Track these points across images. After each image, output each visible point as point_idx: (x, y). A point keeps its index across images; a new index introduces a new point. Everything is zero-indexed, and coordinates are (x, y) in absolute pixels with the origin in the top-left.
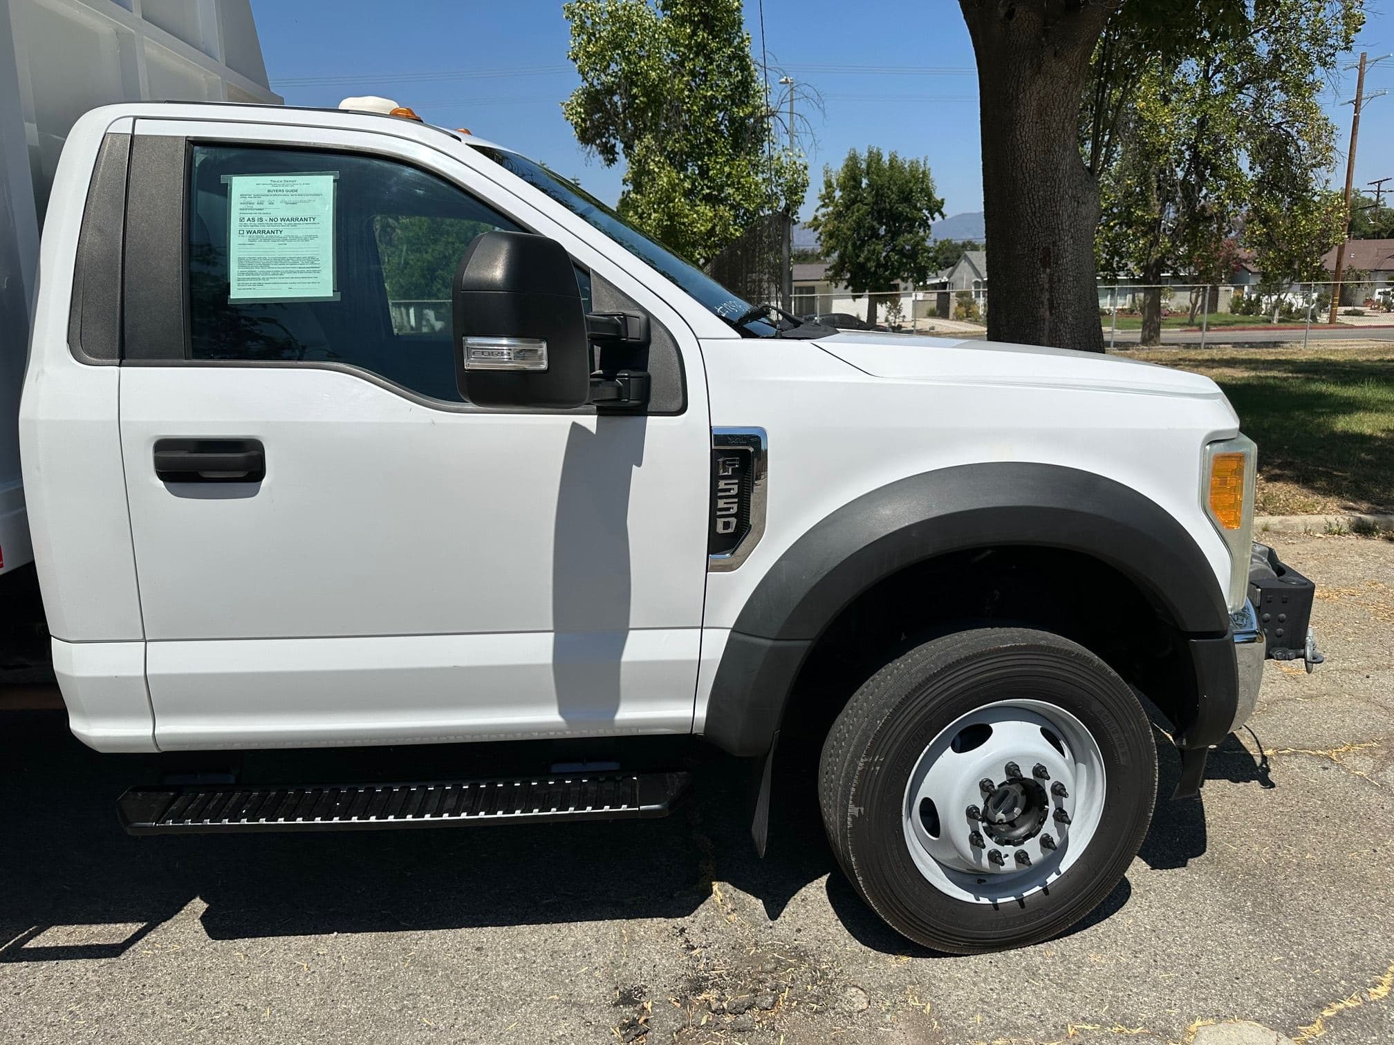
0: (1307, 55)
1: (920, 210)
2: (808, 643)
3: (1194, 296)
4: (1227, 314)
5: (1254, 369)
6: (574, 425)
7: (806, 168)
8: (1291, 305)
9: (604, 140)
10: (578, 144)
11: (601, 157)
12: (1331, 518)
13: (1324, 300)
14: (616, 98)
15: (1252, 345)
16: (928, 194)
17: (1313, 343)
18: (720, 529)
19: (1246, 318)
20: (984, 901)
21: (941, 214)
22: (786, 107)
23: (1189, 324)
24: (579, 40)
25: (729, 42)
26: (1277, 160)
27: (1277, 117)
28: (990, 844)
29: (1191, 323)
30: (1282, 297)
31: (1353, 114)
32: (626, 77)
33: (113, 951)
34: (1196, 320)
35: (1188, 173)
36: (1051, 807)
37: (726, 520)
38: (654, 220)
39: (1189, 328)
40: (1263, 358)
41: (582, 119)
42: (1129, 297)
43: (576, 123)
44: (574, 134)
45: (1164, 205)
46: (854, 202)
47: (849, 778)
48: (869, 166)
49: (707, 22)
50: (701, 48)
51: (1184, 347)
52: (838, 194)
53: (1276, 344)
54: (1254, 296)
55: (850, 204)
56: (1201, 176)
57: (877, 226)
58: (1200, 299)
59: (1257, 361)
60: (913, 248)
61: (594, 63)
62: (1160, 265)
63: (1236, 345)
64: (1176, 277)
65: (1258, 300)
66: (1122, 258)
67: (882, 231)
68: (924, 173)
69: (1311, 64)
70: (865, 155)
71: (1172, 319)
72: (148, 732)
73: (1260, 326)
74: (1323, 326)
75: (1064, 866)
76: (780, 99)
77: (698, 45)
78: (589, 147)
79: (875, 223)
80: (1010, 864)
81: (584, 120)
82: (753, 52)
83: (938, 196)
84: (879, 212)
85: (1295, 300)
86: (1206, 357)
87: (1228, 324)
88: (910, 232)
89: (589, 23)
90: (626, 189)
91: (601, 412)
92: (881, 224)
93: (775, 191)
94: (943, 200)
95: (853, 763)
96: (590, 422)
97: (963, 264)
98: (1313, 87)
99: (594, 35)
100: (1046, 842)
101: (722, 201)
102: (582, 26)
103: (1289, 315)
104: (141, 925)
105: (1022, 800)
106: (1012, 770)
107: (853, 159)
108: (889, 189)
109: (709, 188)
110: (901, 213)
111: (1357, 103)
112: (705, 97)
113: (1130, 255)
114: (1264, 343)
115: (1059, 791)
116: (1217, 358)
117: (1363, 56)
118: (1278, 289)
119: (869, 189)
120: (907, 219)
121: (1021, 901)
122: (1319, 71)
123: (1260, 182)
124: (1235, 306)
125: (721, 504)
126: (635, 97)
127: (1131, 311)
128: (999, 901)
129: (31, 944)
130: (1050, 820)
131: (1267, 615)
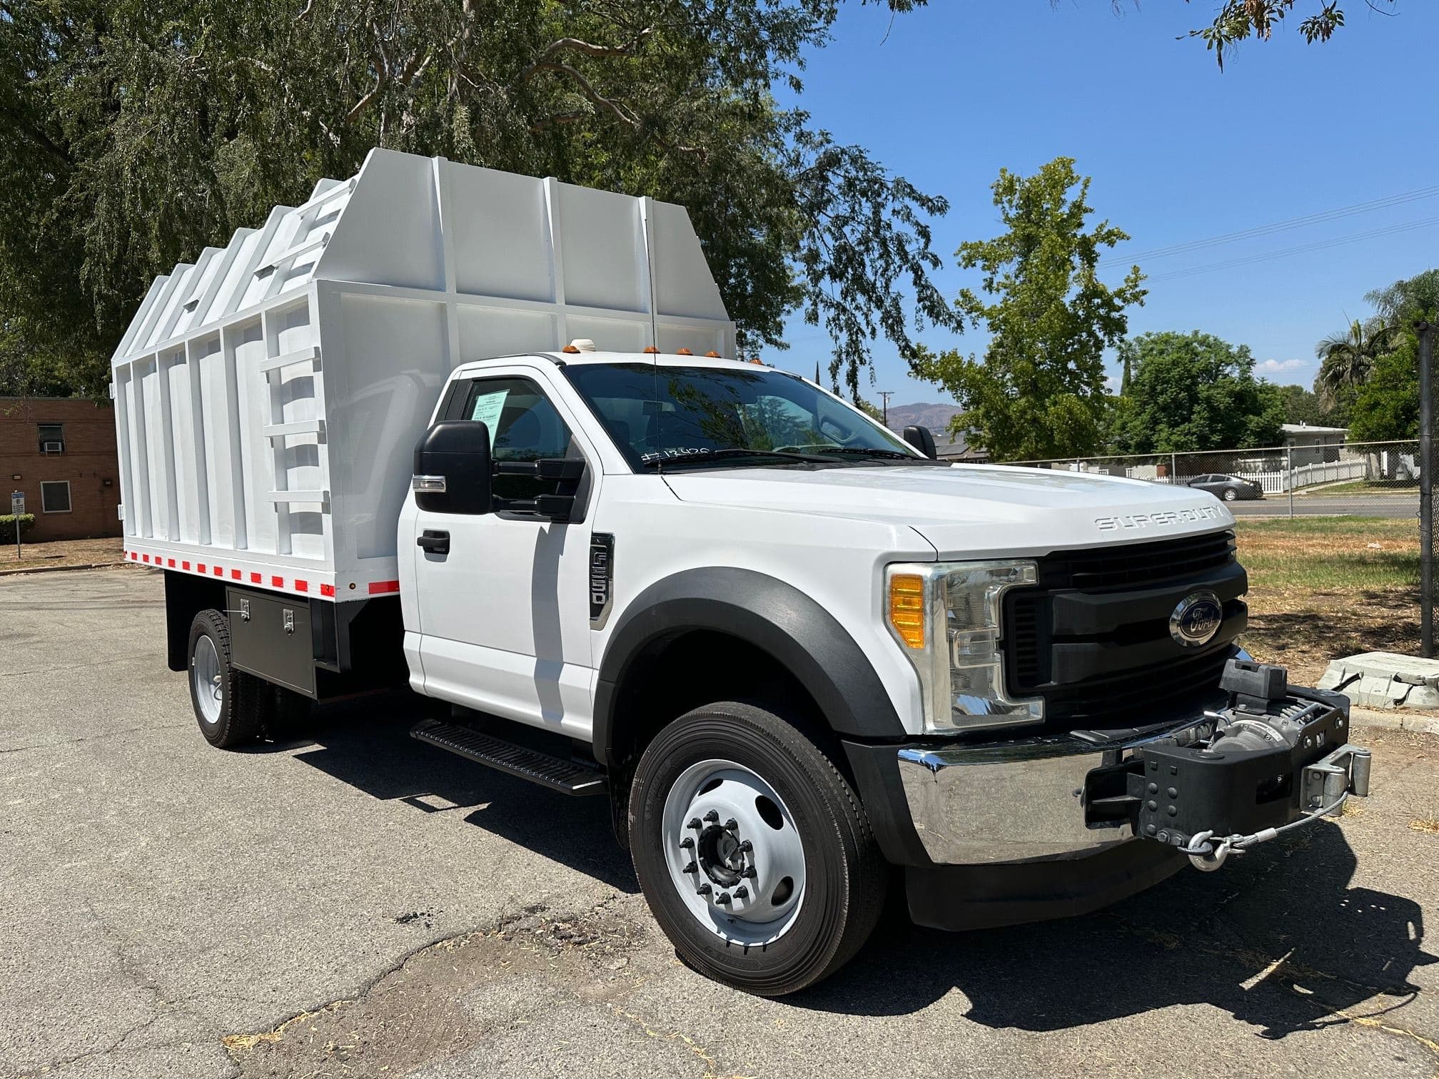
2: (613, 685)
18: (594, 600)
20: (723, 936)
37: (598, 594)
72: (423, 683)
96: (547, 526)
100: (741, 893)
121: (747, 948)
128: (733, 941)
131: (1153, 785)
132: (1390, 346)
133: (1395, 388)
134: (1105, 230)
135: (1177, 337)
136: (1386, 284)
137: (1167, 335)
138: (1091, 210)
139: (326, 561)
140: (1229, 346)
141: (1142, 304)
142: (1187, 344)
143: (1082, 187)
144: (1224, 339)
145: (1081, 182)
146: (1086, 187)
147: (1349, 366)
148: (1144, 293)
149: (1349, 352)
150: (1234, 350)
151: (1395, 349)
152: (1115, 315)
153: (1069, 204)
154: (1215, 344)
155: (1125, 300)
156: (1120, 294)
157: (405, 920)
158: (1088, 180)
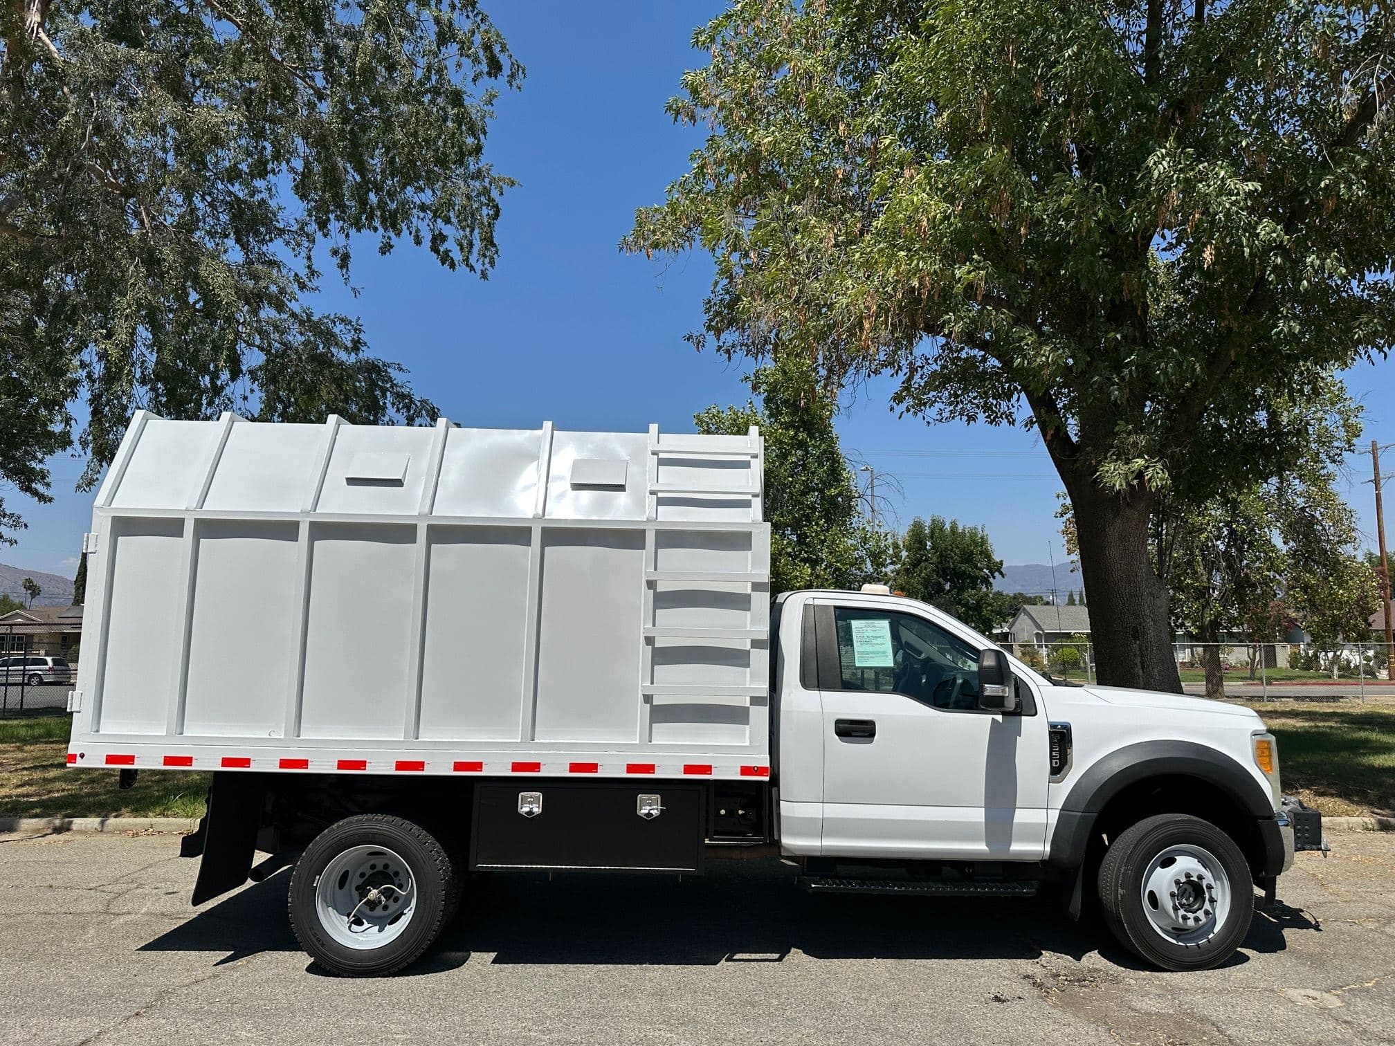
0: (1318, 454)
1: (981, 569)
2: (1096, 814)
3: (1251, 651)
4: (1287, 669)
5: (1311, 720)
8: (1349, 662)
12: (1366, 820)
13: (1381, 657)
15: (1312, 699)
16: (987, 555)
17: (1368, 698)
18: (1054, 764)
19: (1304, 673)
20: (1181, 944)
21: (1001, 573)
22: (869, 492)
23: (1250, 678)
25: (823, 440)
26: (1306, 536)
27: (1300, 502)
28: (1182, 912)
29: (1252, 678)
30: (1338, 653)
31: (1374, 492)
34: (1257, 675)
35: (1228, 546)
36: (1207, 896)
37: (1057, 760)
39: (1251, 682)
40: (1321, 711)
42: (1188, 651)
45: (1210, 573)
46: (920, 561)
47: (1117, 878)
48: (932, 532)
49: (806, 424)
51: (1248, 700)
52: (904, 554)
53: (1335, 699)
54: (1311, 653)
55: (916, 563)
56: (1240, 550)
57: (943, 582)
58: (1258, 654)
59: (1316, 713)
60: (978, 602)
62: (1215, 624)
63: (1297, 698)
64: (1231, 635)
65: (1316, 657)
66: (1178, 618)
67: (947, 587)
68: (982, 538)
69: (1322, 462)
70: (928, 523)
71: (1234, 673)
72: (819, 844)
73: (1320, 681)
74: (1383, 683)
76: (864, 485)
77: (800, 443)
79: (941, 580)
80: (1191, 923)
82: (842, 448)
83: (996, 558)
84: (943, 570)
85: (1351, 656)
86: (1269, 708)
87: (1290, 678)
88: (973, 589)
89: (714, 428)
91: (1004, 714)
92: (947, 580)
93: (861, 554)
94: (1001, 561)
95: (1119, 870)
96: (999, 718)
97: (1022, 617)
98: (1329, 477)
100: (1207, 913)
103: (1348, 672)
105: (1193, 894)
106: (1188, 876)
107: (918, 526)
108: (952, 551)
109: (806, 552)
110: (964, 572)
111: (1376, 482)
113: (1187, 617)
114: (1323, 697)
115: (1210, 889)
116: (1279, 710)
117: (1374, 444)
118: (1335, 647)
119: (933, 551)
120: (970, 576)
121: (1198, 947)
122: (1331, 467)
123: (1293, 554)
124: (1294, 661)
127: (1192, 665)
128: (1188, 945)
130: (1207, 902)
131: (1299, 827)
139: (751, 746)
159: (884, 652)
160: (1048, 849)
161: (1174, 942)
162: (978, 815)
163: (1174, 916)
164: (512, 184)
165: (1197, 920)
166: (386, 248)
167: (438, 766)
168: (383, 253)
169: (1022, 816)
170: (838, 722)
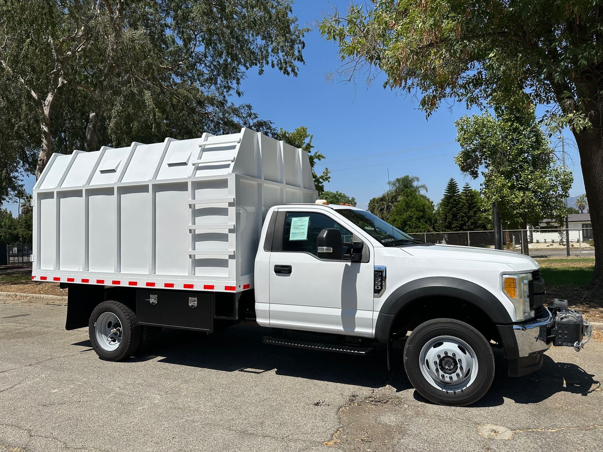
2: (394, 315)
6: (346, 264)
7: (571, 173)
9: (472, 169)
10: (462, 172)
11: (471, 176)
14: (477, 153)
18: (376, 288)
24: (461, 133)
25: (529, 125)
28: (441, 373)
32: (481, 145)
33: (259, 373)
36: (459, 366)
37: (378, 286)
38: (494, 199)
41: (461, 162)
43: (460, 164)
44: (459, 168)
47: (405, 350)
49: (518, 119)
50: (515, 130)
61: (467, 141)
72: (269, 322)
75: (468, 386)
76: (554, 146)
77: (514, 129)
78: (465, 174)
80: (448, 380)
81: (462, 163)
82: (541, 128)
89: (465, 127)
90: (481, 187)
91: (352, 262)
93: (555, 183)
95: (406, 346)
96: (349, 264)
99: (467, 131)
100: (458, 375)
101: (527, 189)
102: (462, 129)
104: (263, 371)
105: (453, 364)
106: (446, 353)
112: (518, 148)
115: (460, 361)
121: (455, 393)
125: (376, 282)
126: (485, 152)
128: (449, 391)
129: (245, 370)
130: (459, 369)
131: (560, 331)
132: (398, 200)
133: (400, 214)
134: (318, 154)
135: (331, 193)
136: (393, 179)
137: (328, 192)
138: (313, 147)
139: (229, 277)
140: (349, 197)
141: (329, 182)
142: (335, 196)
143: (310, 138)
144: (347, 195)
145: (310, 136)
146: (311, 138)
147: (386, 206)
148: (329, 178)
149: (385, 201)
150: (350, 199)
151: (399, 201)
152: (320, 185)
153: (306, 144)
154: (344, 196)
155: (323, 180)
156: (322, 177)
157: (317, 404)
158: (312, 136)
159: (304, 233)
160: (374, 332)
161: (440, 389)
162: (338, 312)
163: (436, 374)
164: (308, 30)
165: (451, 378)
166: (261, 72)
167: (125, 284)
168: (260, 74)
169: (359, 314)
170: (276, 266)
